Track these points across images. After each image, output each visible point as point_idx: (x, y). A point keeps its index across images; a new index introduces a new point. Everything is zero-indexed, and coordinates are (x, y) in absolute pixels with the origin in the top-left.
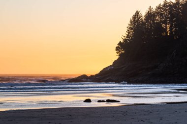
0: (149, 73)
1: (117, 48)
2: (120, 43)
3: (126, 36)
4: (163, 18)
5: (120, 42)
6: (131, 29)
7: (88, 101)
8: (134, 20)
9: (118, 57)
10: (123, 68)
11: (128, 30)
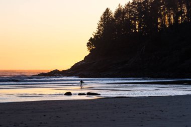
0: (119, 68)
1: (88, 43)
2: (91, 40)
3: (96, 32)
4: (132, 15)
5: (91, 38)
6: (101, 25)
7: (69, 94)
8: (104, 17)
9: (89, 52)
10: (94, 63)
11: (99, 27)
